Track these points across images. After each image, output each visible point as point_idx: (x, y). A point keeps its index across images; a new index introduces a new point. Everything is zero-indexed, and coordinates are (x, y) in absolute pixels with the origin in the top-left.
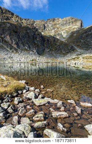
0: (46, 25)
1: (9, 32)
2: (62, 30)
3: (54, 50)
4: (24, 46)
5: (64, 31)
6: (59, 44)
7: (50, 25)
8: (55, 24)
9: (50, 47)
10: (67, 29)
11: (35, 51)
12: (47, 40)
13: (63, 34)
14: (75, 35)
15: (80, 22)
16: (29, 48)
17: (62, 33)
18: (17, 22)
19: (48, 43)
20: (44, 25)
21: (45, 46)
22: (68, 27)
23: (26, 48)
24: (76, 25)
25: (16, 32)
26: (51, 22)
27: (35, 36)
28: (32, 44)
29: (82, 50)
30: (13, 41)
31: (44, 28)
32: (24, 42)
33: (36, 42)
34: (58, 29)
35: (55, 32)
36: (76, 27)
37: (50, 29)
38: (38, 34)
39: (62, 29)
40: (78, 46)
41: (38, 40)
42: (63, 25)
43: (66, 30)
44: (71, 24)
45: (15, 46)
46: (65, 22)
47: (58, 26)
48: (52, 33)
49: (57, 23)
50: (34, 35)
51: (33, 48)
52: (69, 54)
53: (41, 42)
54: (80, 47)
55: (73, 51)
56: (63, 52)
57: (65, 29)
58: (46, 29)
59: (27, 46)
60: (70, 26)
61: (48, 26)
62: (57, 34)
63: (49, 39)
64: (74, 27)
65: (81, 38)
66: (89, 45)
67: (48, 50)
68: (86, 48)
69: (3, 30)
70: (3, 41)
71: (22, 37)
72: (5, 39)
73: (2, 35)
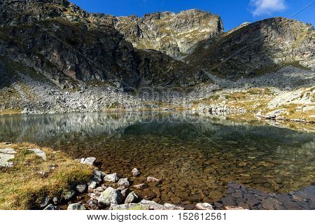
0: (142, 27)
2: (178, 38)
3: (160, 80)
4: (92, 73)
5: (182, 40)
6: (171, 68)
7: (150, 26)
8: (162, 26)
9: (153, 75)
10: (189, 35)
11: (118, 85)
12: (146, 59)
13: (179, 46)
14: (207, 47)
15: (216, 20)
16: (105, 77)
17: (179, 43)
18: (76, 20)
19: (148, 66)
20: (138, 27)
21: (142, 72)
22: (191, 31)
23: (98, 77)
24: (207, 26)
25: (74, 43)
26: (152, 21)
27: (117, 51)
28: (111, 70)
29: (224, 81)
30: (68, 62)
31: (139, 34)
32: (93, 64)
33: (120, 65)
34: (169, 34)
35: (163, 41)
36: (208, 30)
37: (150, 35)
38: (125, 48)
39: (179, 34)
40: (215, 71)
41: (124, 59)
42: (179, 26)
43: (186, 36)
44: (195, 24)
45: (72, 75)
46: (184, 21)
47: (168, 28)
48: (156, 44)
49: (167, 22)
50: (116, 48)
51: (113, 78)
53: (132, 64)
54: (220, 73)
55: (203, 84)
56: (182, 85)
57: (184, 34)
58: (141, 36)
59: (100, 73)
60: (196, 29)
61: (146, 28)
62: (167, 46)
63: (149, 57)
64: (203, 31)
65: (221, 53)
66: (238, 69)
67: (149, 82)
68: (232, 76)
69: (44, 38)
70: (42, 62)
71: (87, 53)
72: (48, 58)
73: (40, 50)
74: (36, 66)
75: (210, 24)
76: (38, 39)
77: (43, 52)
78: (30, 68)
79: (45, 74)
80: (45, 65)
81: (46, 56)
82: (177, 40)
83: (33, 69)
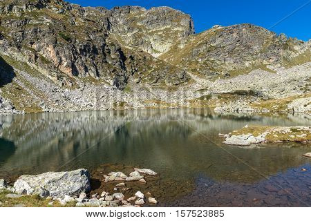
0: (111, 20)
1: (52, 37)
2: (150, 34)
3: (146, 78)
4: (86, 70)
5: (155, 37)
6: (155, 66)
7: (120, 20)
8: (132, 20)
10: (162, 33)
11: (112, 83)
12: (131, 57)
13: (152, 43)
14: (182, 46)
15: (188, 19)
16: (99, 75)
17: (151, 40)
18: (61, 12)
19: (133, 64)
20: (108, 20)
21: (129, 70)
22: (163, 28)
23: (92, 75)
24: (179, 25)
25: (68, 39)
26: (122, 14)
27: (106, 48)
28: (103, 67)
30: (63, 58)
31: (109, 28)
32: (86, 61)
33: (110, 62)
34: (140, 30)
35: (136, 37)
36: (180, 29)
37: (121, 30)
39: (151, 31)
40: (194, 71)
41: (113, 56)
42: (151, 22)
43: (159, 33)
44: (167, 21)
46: (155, 17)
49: (137, 17)
50: (105, 45)
51: (105, 76)
52: (181, 89)
53: (120, 61)
54: (199, 73)
56: (168, 84)
57: (157, 32)
58: (111, 30)
59: (94, 70)
60: (168, 27)
61: (116, 22)
62: (140, 43)
63: (133, 55)
64: (175, 29)
66: (215, 70)
67: (137, 80)
68: (210, 77)
69: (35, 31)
70: (36, 57)
71: (80, 50)
72: (41, 53)
73: (32, 44)
74: (30, 60)
75: (182, 23)
76: (29, 32)
77: (35, 46)
78: (23, 63)
79: (40, 69)
80: (38, 60)
81: (39, 50)
82: (149, 36)
83: (26, 64)
